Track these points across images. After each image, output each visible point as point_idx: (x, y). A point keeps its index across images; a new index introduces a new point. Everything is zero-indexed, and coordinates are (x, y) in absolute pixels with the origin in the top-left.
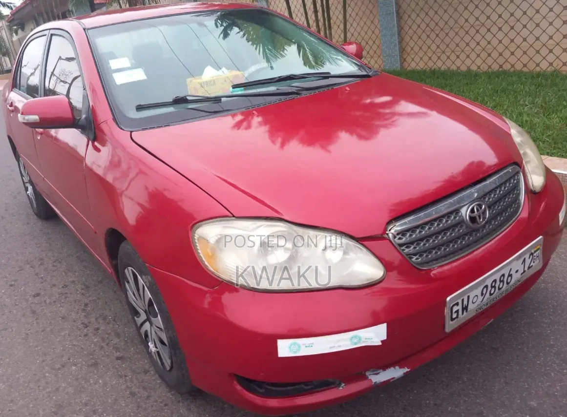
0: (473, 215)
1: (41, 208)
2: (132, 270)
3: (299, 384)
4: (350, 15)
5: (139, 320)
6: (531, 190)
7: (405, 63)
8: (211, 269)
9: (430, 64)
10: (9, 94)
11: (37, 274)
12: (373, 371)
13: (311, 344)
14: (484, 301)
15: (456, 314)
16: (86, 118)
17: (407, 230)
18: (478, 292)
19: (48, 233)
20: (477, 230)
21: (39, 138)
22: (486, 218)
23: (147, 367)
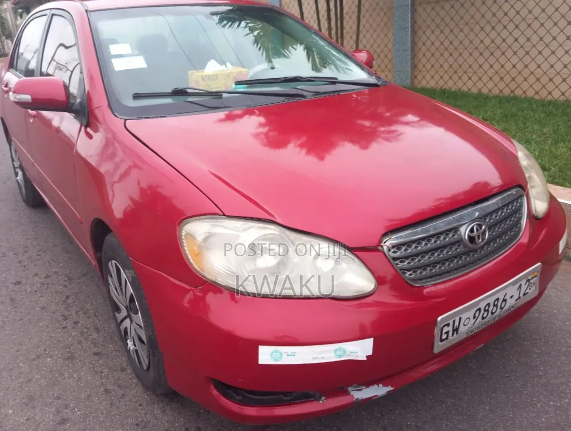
0: (472, 235)
1: (30, 195)
2: (115, 263)
3: (279, 393)
4: (364, 26)
5: (120, 316)
6: (534, 215)
7: (416, 79)
8: (196, 267)
9: (441, 83)
10: (5, 74)
11: (20, 262)
12: (356, 387)
13: (293, 353)
14: (476, 324)
15: (446, 335)
16: (80, 103)
17: (403, 244)
18: (470, 314)
19: (35, 222)
20: (475, 251)
21: (31, 121)
22: (485, 239)
23: (124, 365)
